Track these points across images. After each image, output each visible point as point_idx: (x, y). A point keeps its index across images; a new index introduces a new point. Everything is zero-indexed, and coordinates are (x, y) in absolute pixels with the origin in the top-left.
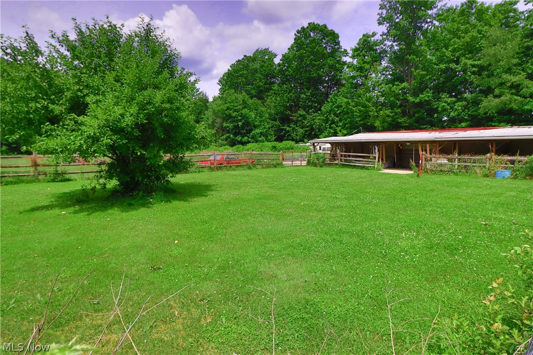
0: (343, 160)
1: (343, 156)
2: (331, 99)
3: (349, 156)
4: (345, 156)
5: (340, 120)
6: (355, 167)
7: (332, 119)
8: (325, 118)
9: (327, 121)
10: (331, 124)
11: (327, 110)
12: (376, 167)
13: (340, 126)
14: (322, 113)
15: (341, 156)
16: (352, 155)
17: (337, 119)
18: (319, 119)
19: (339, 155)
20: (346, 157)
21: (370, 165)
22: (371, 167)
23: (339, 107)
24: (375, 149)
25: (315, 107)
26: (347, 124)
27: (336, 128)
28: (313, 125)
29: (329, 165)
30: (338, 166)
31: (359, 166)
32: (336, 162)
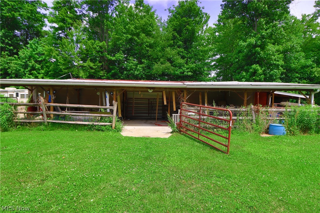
0: (52, 116)
1: (52, 108)
2: (31, 45)
3: (63, 109)
4: (55, 109)
5: (42, 68)
6: (76, 126)
7: (33, 65)
8: (24, 64)
9: (26, 66)
10: (30, 71)
11: (26, 55)
12: (114, 126)
13: (42, 73)
14: (19, 58)
15: (49, 108)
16: (68, 107)
17: (38, 66)
18: (16, 64)
19: (43, 108)
20: (58, 111)
21: (103, 124)
22: (105, 126)
23: (40, 54)
24: (106, 97)
25: (10, 51)
26: (50, 72)
27: (37, 75)
28: (7, 69)
29: (23, 124)
30: (42, 127)
31: (85, 125)
32: (39, 119)
